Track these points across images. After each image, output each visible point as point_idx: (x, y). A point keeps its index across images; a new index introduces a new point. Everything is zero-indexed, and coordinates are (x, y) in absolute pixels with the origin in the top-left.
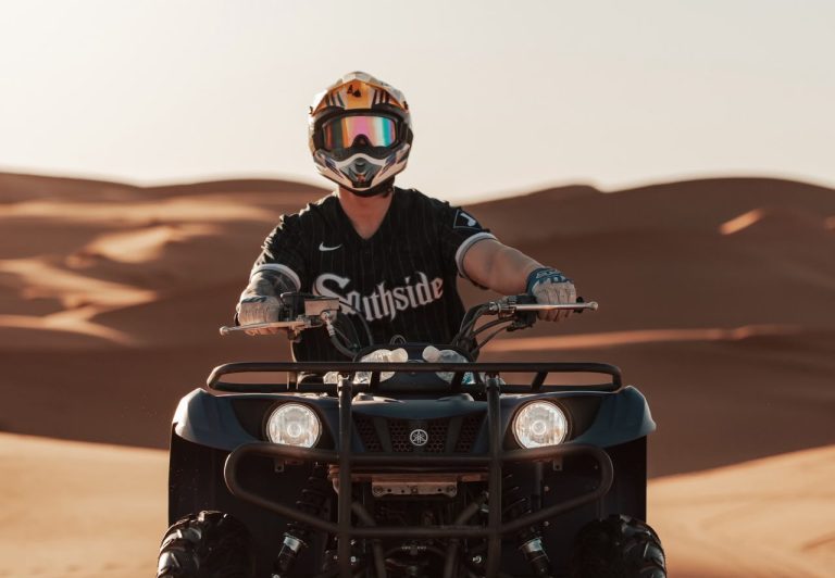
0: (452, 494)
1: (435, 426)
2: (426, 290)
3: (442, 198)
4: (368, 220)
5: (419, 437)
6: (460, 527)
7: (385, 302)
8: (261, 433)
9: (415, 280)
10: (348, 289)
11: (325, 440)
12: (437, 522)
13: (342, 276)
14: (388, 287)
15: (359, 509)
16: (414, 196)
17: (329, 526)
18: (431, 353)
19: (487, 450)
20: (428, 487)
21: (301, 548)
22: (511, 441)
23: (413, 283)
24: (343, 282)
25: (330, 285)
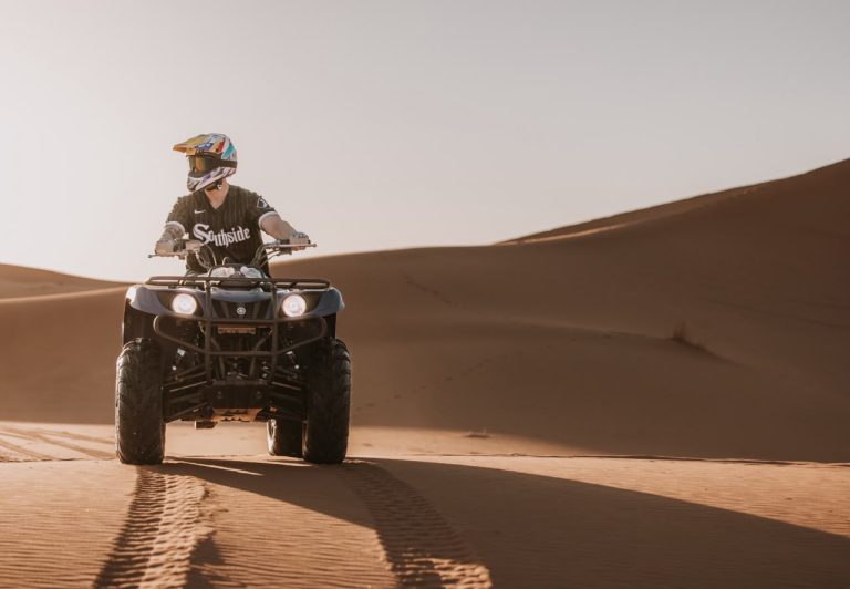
0: (253, 333)
1: (249, 306)
2: (242, 234)
3: (252, 191)
4: (217, 200)
5: (241, 311)
6: (256, 352)
7: (224, 239)
8: (169, 307)
9: (237, 230)
10: (209, 230)
11: (199, 311)
12: (245, 349)
13: (205, 224)
14: (225, 232)
15: (213, 341)
16: (238, 190)
17: (200, 350)
18: (244, 269)
19: (272, 317)
20: (243, 330)
21: (185, 355)
22: (282, 314)
23: (236, 231)
24: (206, 227)
25: (200, 228)
